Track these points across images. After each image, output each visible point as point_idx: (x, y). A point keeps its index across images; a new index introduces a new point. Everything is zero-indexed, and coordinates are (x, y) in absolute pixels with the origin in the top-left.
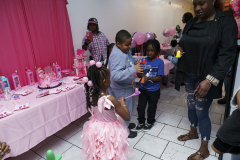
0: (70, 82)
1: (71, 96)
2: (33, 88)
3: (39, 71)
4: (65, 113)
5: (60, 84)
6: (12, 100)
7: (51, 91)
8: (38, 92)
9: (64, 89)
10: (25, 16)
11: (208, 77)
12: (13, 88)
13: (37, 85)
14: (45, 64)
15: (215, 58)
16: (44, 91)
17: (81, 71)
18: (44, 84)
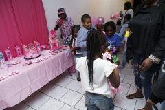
0: (47, 54)
1: (48, 64)
2: (21, 59)
3: (25, 47)
4: (44, 75)
5: (40, 56)
6: (7, 68)
7: (34, 61)
8: (24, 62)
9: (42, 59)
10: (14, 13)
12: (6, 59)
13: (23, 57)
14: (29, 42)
16: (29, 61)
17: (55, 45)
18: (29, 56)
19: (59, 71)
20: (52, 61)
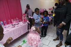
0: (21, 23)
1: (22, 27)
2: (10, 25)
3: (12, 20)
4: (20, 32)
5: (18, 24)
7: (16, 26)
8: (12, 26)
9: (19, 25)
10: (8, 4)
11: (63, 22)
12: (4, 25)
13: (11, 24)
14: (14, 18)
15: (65, 17)
16: (14, 26)
18: (14, 24)
19: (26, 31)
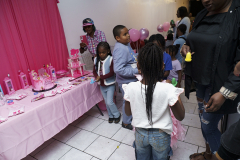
0: (65, 83)
1: (68, 98)
2: (27, 91)
3: (33, 73)
4: (61, 115)
5: (56, 86)
6: (6, 105)
7: (46, 94)
8: (32, 95)
9: (59, 91)
12: (6, 92)
13: (31, 88)
14: (39, 66)
16: (39, 94)
17: (77, 71)
18: (39, 87)
19: (83, 108)
20: (74, 94)
